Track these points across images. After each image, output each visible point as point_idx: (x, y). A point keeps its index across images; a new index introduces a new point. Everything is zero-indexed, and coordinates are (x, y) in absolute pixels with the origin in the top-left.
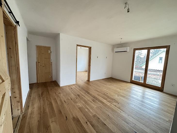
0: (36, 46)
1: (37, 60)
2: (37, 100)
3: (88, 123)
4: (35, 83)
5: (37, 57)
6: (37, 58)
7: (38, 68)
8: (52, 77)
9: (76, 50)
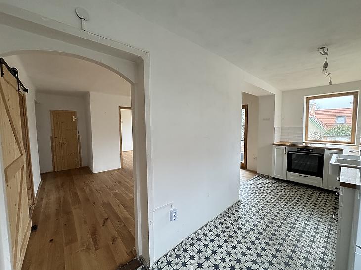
0: (50, 111)
1: (52, 133)
2: (54, 191)
3: (121, 206)
4: (49, 173)
5: (53, 128)
6: (52, 130)
7: (54, 146)
8: (80, 160)
9: (118, 115)
